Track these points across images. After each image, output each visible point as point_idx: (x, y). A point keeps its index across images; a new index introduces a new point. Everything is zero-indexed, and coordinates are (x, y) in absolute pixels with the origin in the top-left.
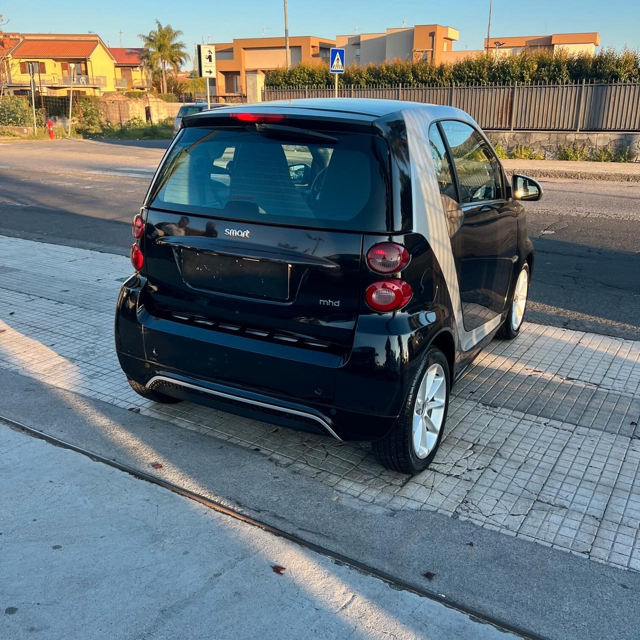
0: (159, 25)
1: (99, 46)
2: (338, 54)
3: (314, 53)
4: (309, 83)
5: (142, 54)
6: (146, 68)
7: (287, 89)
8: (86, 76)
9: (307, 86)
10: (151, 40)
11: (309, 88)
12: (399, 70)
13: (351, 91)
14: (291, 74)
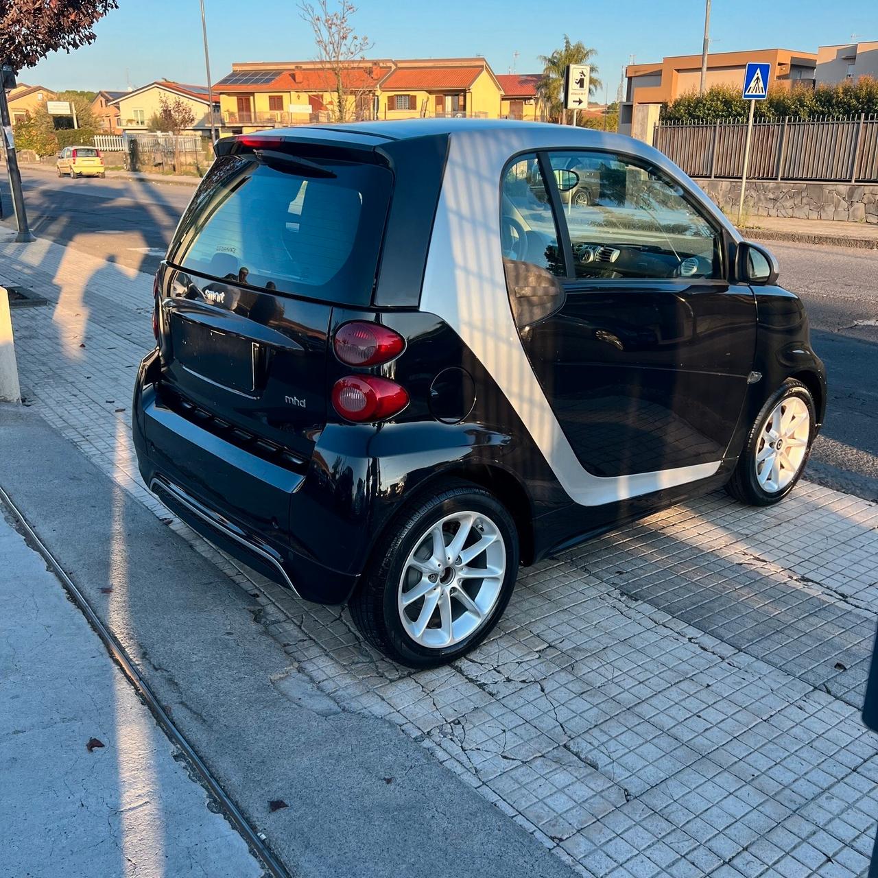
0: (567, 42)
1: (485, 72)
2: (758, 71)
3: (782, 74)
4: (722, 116)
5: (540, 82)
6: (542, 101)
7: (691, 124)
8: (463, 112)
9: (719, 120)
10: (554, 63)
11: (721, 123)
12: (864, 93)
13: (783, 126)
14: (699, 103)
